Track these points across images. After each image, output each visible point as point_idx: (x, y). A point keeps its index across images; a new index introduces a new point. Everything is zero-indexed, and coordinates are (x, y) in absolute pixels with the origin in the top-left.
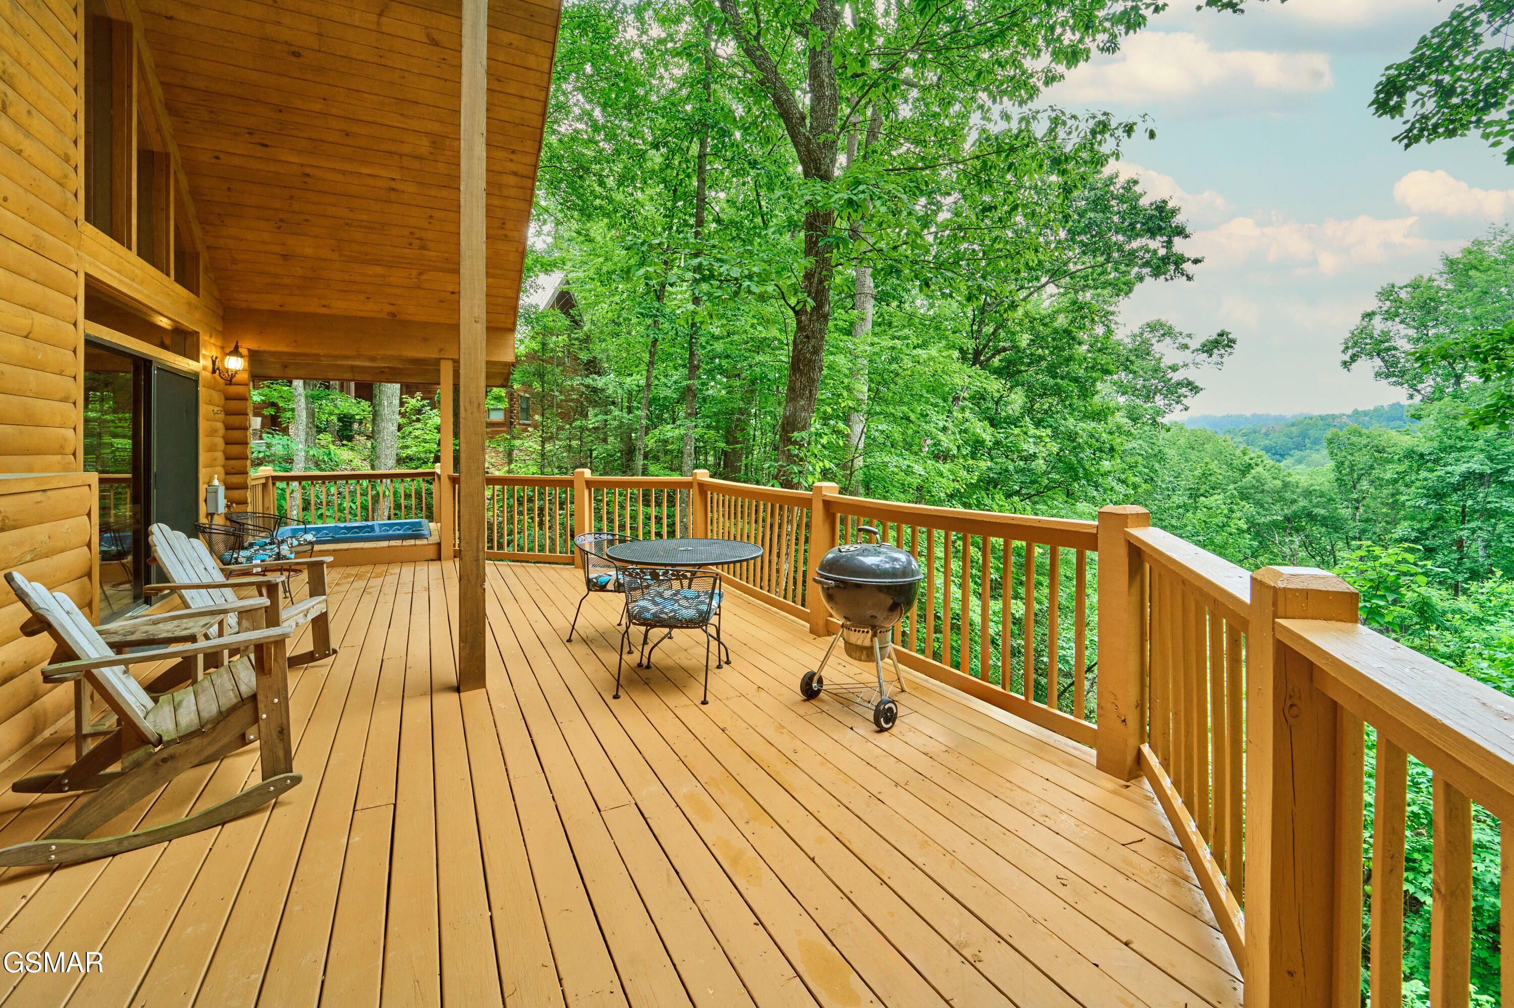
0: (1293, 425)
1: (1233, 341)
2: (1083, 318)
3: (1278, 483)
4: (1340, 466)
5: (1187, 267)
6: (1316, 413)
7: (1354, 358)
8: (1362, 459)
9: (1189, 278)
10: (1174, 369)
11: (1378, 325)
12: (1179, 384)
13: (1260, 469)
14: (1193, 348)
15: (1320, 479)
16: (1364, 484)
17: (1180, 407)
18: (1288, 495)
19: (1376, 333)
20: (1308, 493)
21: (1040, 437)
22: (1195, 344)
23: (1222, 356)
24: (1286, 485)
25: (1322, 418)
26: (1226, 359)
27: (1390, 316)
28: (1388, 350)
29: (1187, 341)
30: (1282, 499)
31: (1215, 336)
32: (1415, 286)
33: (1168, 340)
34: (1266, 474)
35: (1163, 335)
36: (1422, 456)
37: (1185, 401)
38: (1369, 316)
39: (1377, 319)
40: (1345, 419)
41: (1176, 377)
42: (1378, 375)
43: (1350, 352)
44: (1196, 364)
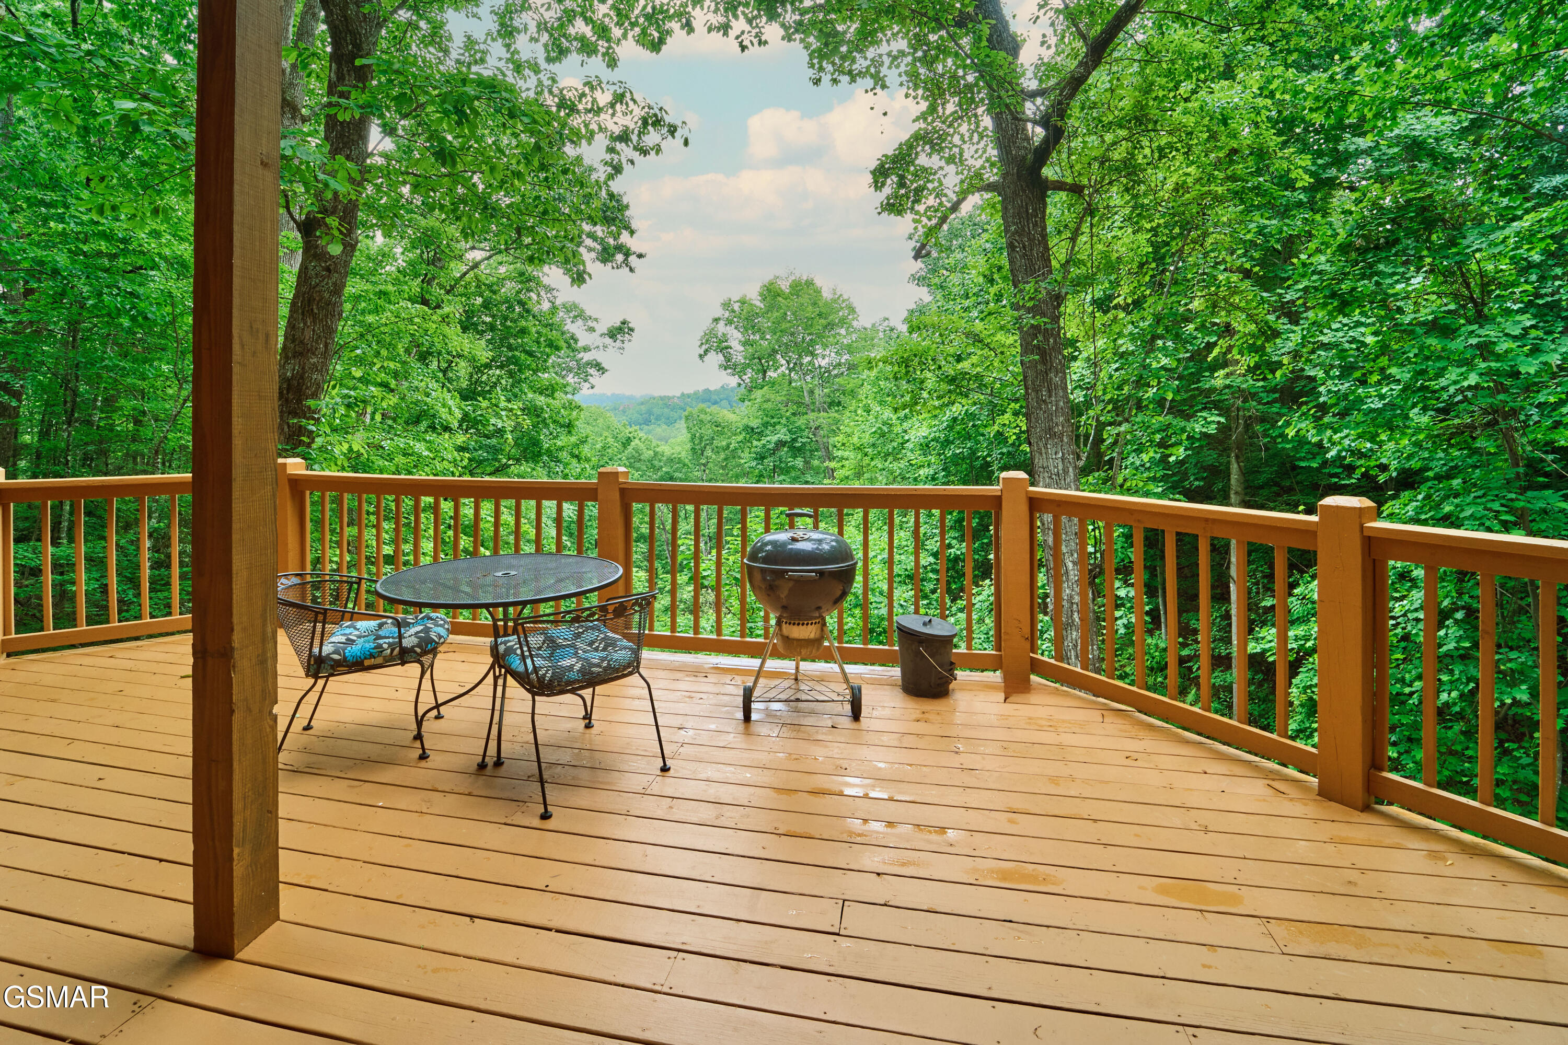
0: (642, 404)
1: (632, 330)
2: (529, 290)
3: (651, 453)
4: (693, 437)
5: (633, 259)
6: (656, 394)
7: (706, 352)
8: (708, 431)
9: (631, 270)
10: (586, 349)
11: (721, 328)
12: (589, 364)
13: (637, 441)
14: (599, 332)
15: (678, 449)
16: (708, 452)
17: (587, 385)
18: (656, 463)
19: (720, 334)
20: (671, 460)
21: (511, 410)
22: (602, 328)
23: (623, 342)
24: (656, 454)
25: (662, 398)
26: (626, 345)
27: (729, 322)
28: (727, 348)
29: (594, 324)
30: (653, 466)
31: (618, 324)
32: (743, 302)
33: (580, 322)
34: (642, 446)
35: (575, 317)
36: (752, 429)
37: (591, 379)
38: (716, 320)
39: (722, 323)
40: (676, 400)
41: (586, 357)
42: (720, 366)
43: (704, 347)
44: (605, 347)
